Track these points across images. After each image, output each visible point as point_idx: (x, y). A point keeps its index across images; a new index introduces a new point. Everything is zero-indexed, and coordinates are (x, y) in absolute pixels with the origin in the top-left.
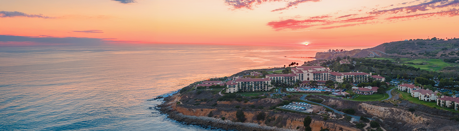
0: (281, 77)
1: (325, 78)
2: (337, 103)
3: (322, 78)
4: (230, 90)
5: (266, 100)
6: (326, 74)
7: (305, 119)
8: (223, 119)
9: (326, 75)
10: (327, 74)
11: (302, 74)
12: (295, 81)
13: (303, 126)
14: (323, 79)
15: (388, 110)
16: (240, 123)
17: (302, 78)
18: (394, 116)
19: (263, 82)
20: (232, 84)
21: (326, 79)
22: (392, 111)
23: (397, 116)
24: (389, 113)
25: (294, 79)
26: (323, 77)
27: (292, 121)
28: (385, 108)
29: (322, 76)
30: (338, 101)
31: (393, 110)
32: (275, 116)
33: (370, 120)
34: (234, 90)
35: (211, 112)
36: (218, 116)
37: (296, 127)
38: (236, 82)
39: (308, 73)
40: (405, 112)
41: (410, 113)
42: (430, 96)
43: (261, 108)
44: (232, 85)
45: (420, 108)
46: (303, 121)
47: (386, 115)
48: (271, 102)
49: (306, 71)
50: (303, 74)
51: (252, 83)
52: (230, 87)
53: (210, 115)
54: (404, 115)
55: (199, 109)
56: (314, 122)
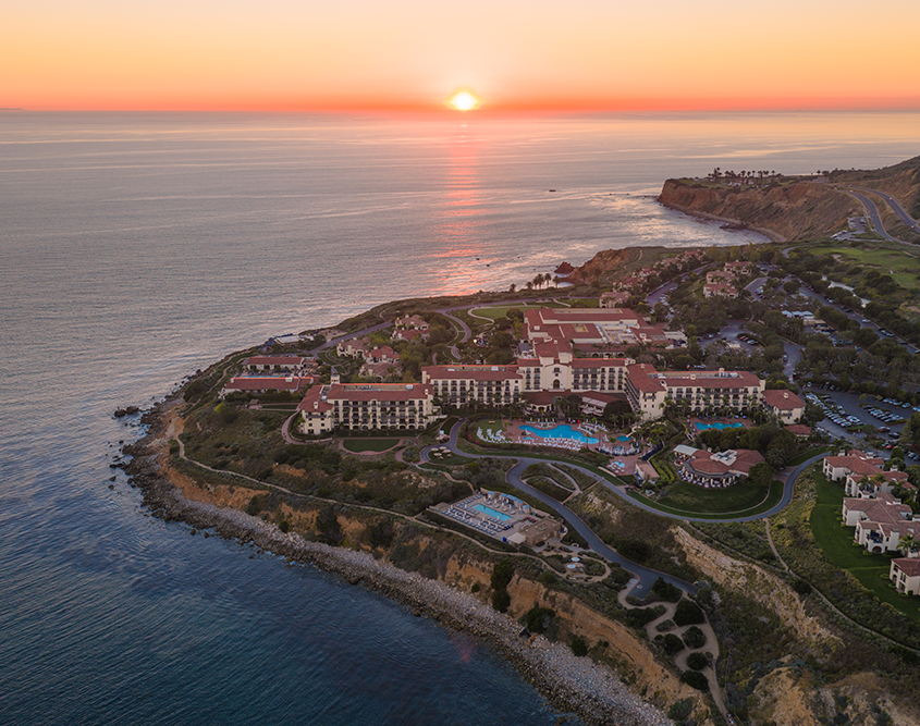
0: (468, 382)
1: (611, 382)
2: (608, 512)
3: (603, 382)
4: (311, 425)
5: (403, 476)
6: (617, 369)
7: (496, 566)
8: (285, 528)
9: (616, 375)
10: (621, 371)
11: (537, 371)
12: (512, 394)
13: (489, 584)
14: (606, 386)
15: (742, 570)
16: (326, 548)
17: (537, 383)
18: (753, 592)
19: (407, 403)
20: (316, 407)
21: (616, 386)
22: (750, 574)
23: (760, 595)
24: (743, 580)
25: (507, 389)
26: (607, 381)
27: (461, 565)
28: (732, 560)
29: (603, 377)
30: (609, 505)
31: (755, 571)
32: (417, 542)
33: (685, 595)
34: (323, 425)
35: (254, 500)
36: (272, 516)
37: (472, 585)
38: (329, 401)
39: (557, 366)
40: (784, 590)
41: (796, 595)
42: (885, 538)
43: (388, 503)
44: (316, 411)
45: (828, 585)
46: (491, 572)
47: (734, 582)
48: (416, 485)
49: (551, 360)
50: (541, 369)
51: (374, 404)
52: (310, 416)
53: (253, 509)
54: (780, 596)
55: (223, 487)
56: (518, 580)
